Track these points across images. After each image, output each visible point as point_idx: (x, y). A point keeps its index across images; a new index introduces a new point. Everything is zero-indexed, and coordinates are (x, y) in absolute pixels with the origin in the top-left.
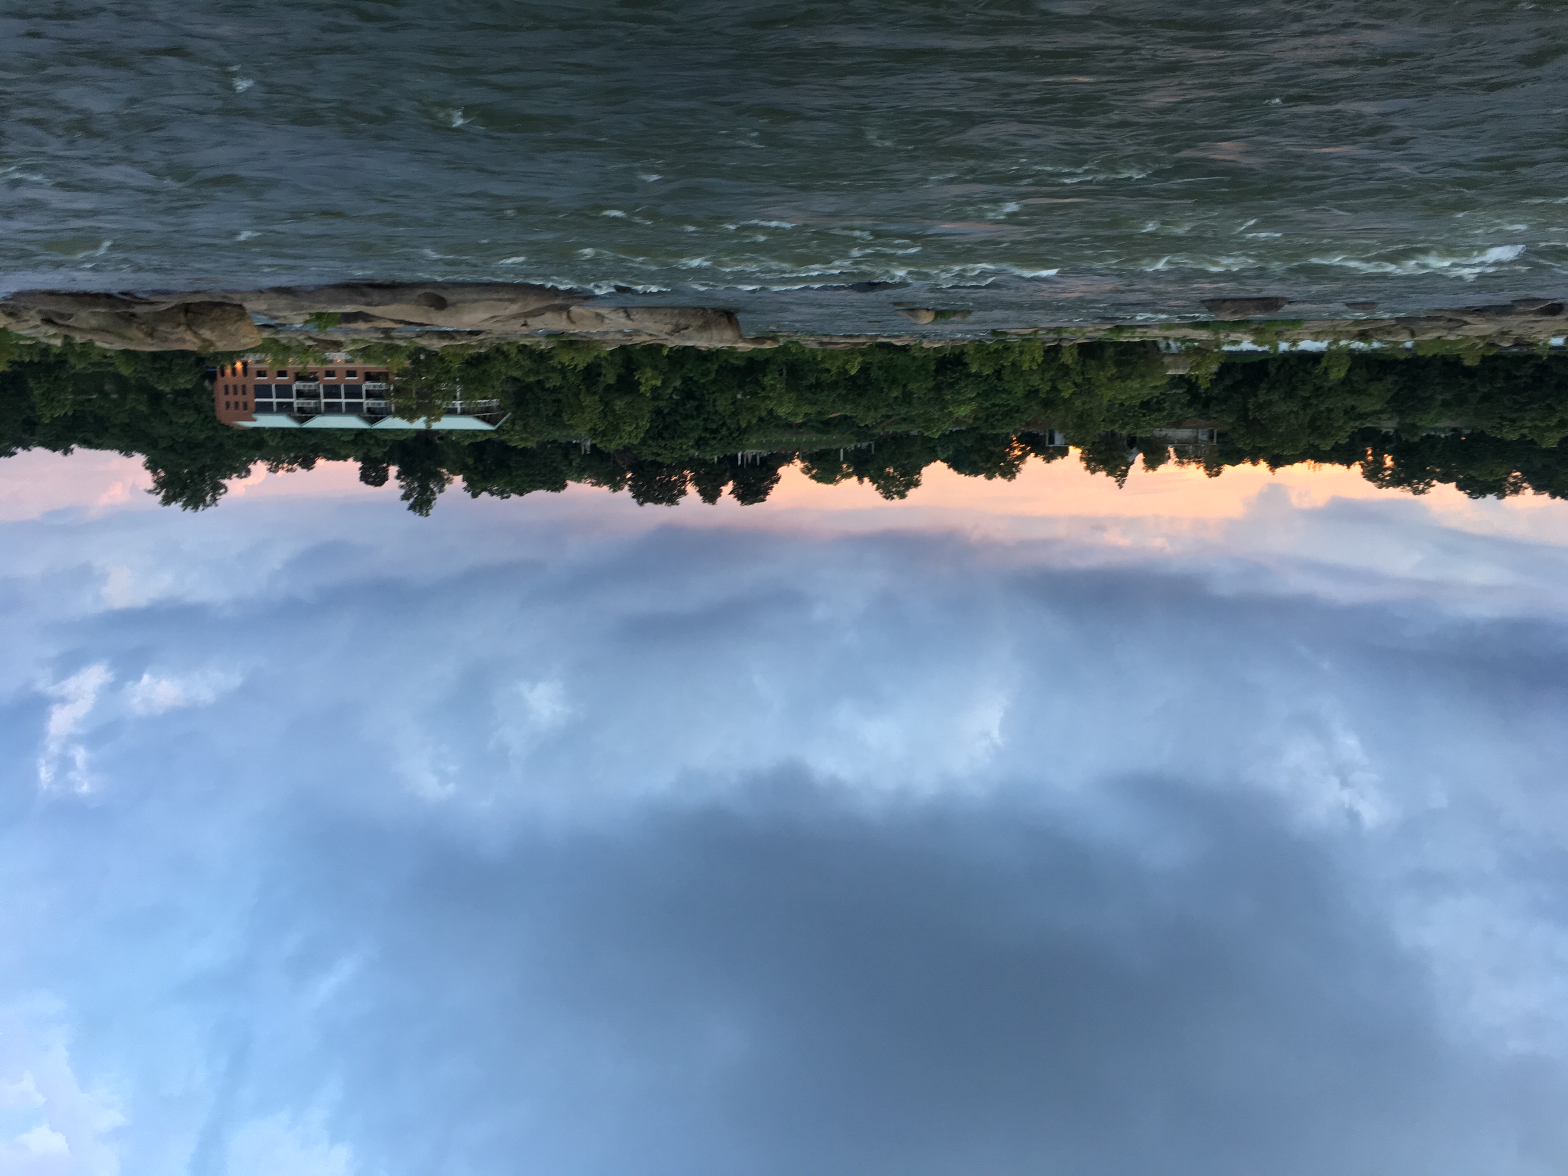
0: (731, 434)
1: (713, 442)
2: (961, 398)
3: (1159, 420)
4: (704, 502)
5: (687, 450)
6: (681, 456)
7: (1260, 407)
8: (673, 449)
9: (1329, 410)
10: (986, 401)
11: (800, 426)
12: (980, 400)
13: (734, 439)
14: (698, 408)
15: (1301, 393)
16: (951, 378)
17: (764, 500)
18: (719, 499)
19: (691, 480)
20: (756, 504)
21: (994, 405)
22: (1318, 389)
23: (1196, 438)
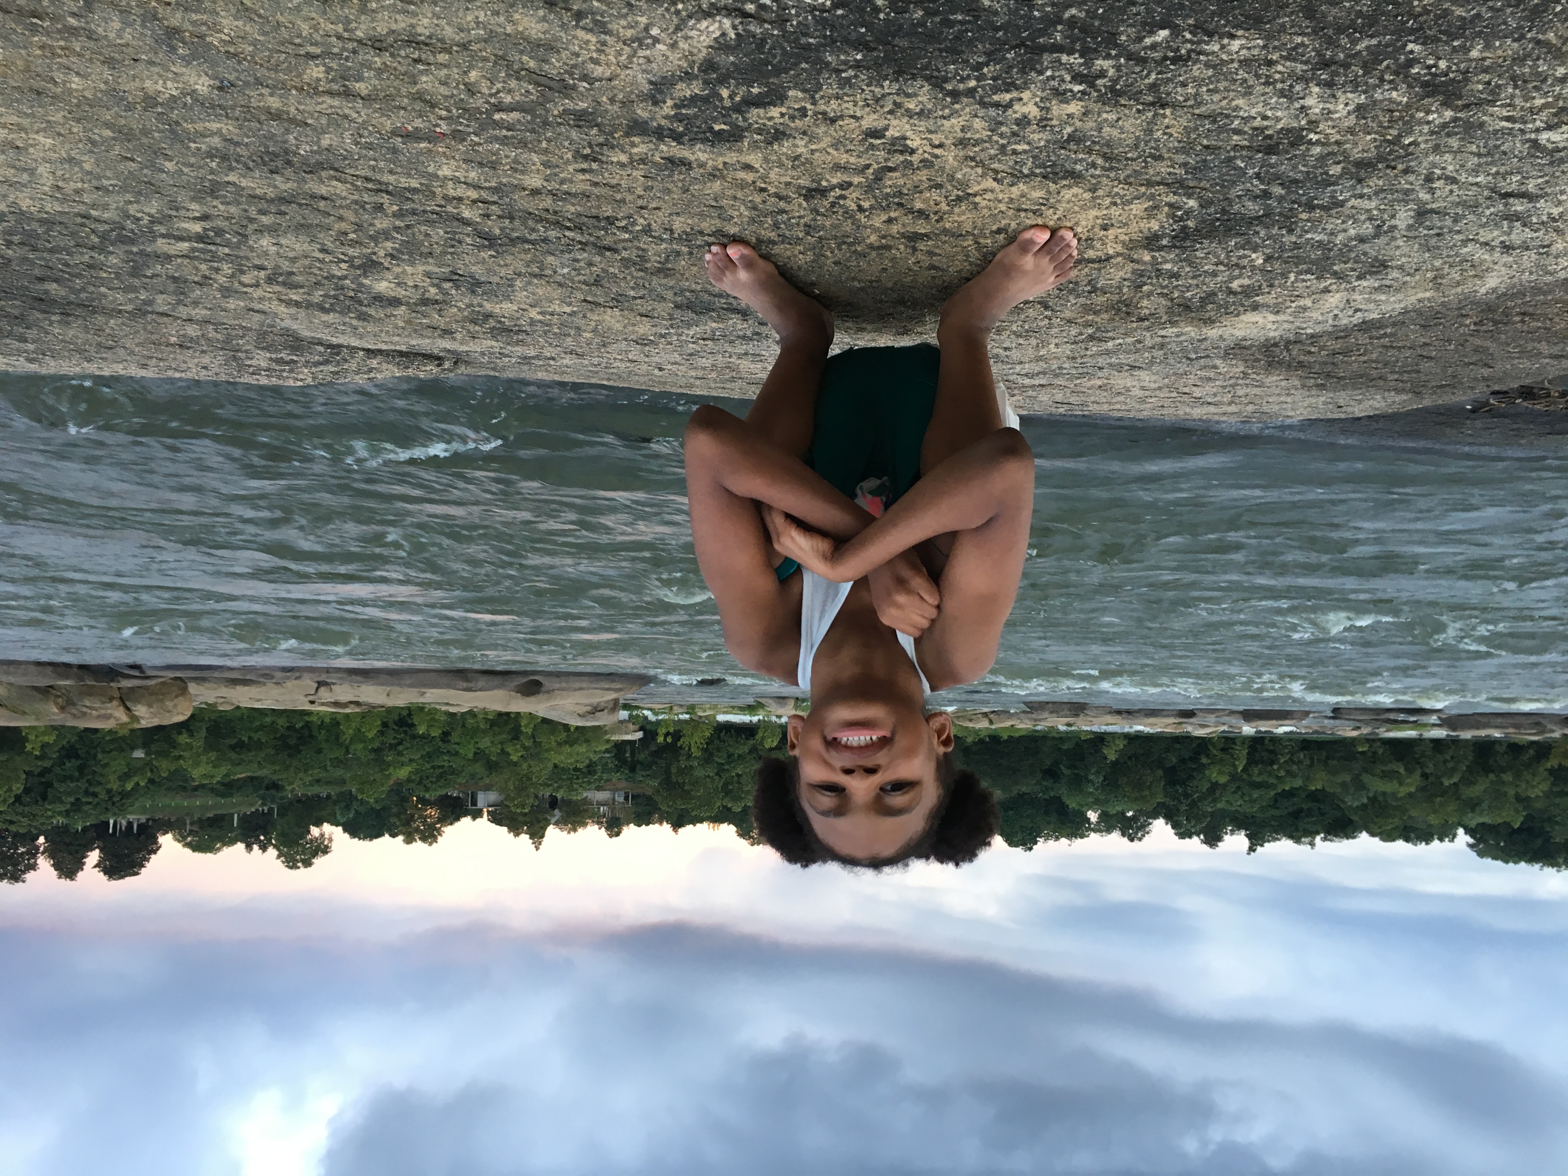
0: (111, 798)
1: (86, 808)
2: (403, 759)
3: (589, 783)
4: (60, 877)
5: (51, 817)
6: (43, 824)
7: (681, 771)
8: (34, 816)
9: (738, 775)
10: (428, 762)
11: (196, 789)
12: (421, 761)
13: (113, 804)
14: (81, 769)
15: (716, 759)
16: (395, 738)
17: (137, 874)
18: (80, 874)
19: (43, 853)
20: (128, 879)
21: (433, 767)
22: (730, 756)
23: (614, 799)
